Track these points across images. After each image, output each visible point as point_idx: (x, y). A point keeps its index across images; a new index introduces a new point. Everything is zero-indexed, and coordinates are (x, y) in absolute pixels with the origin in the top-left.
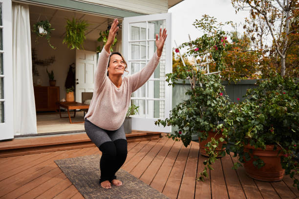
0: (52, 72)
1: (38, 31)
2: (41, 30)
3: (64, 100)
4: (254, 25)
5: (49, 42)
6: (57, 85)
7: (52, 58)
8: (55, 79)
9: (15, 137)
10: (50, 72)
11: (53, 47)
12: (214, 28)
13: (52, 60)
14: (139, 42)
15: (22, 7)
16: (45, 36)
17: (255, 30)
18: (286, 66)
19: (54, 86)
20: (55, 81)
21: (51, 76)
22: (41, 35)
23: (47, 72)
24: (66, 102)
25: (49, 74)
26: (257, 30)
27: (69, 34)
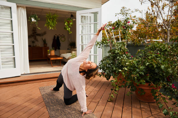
0: (45, 39)
1: (31, 20)
2: (33, 20)
3: (49, 54)
4: (153, 11)
5: (37, 26)
6: (48, 46)
7: (45, 32)
8: (46, 43)
9: (22, 75)
10: (44, 39)
11: (39, 29)
12: (129, 14)
13: (45, 33)
14: (86, 24)
15: (22, 8)
16: (35, 23)
17: (153, 14)
18: (170, 34)
19: (46, 46)
20: (47, 44)
21: (44, 41)
22: (33, 22)
23: (42, 39)
24: (50, 55)
25: (43, 40)
26: (154, 14)
27: (48, 21)
